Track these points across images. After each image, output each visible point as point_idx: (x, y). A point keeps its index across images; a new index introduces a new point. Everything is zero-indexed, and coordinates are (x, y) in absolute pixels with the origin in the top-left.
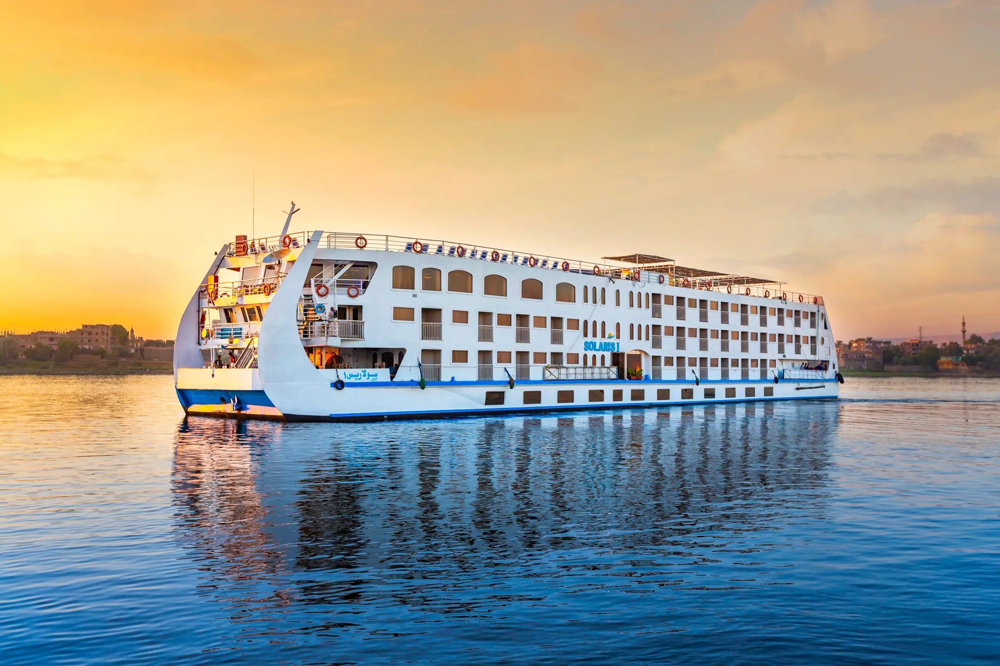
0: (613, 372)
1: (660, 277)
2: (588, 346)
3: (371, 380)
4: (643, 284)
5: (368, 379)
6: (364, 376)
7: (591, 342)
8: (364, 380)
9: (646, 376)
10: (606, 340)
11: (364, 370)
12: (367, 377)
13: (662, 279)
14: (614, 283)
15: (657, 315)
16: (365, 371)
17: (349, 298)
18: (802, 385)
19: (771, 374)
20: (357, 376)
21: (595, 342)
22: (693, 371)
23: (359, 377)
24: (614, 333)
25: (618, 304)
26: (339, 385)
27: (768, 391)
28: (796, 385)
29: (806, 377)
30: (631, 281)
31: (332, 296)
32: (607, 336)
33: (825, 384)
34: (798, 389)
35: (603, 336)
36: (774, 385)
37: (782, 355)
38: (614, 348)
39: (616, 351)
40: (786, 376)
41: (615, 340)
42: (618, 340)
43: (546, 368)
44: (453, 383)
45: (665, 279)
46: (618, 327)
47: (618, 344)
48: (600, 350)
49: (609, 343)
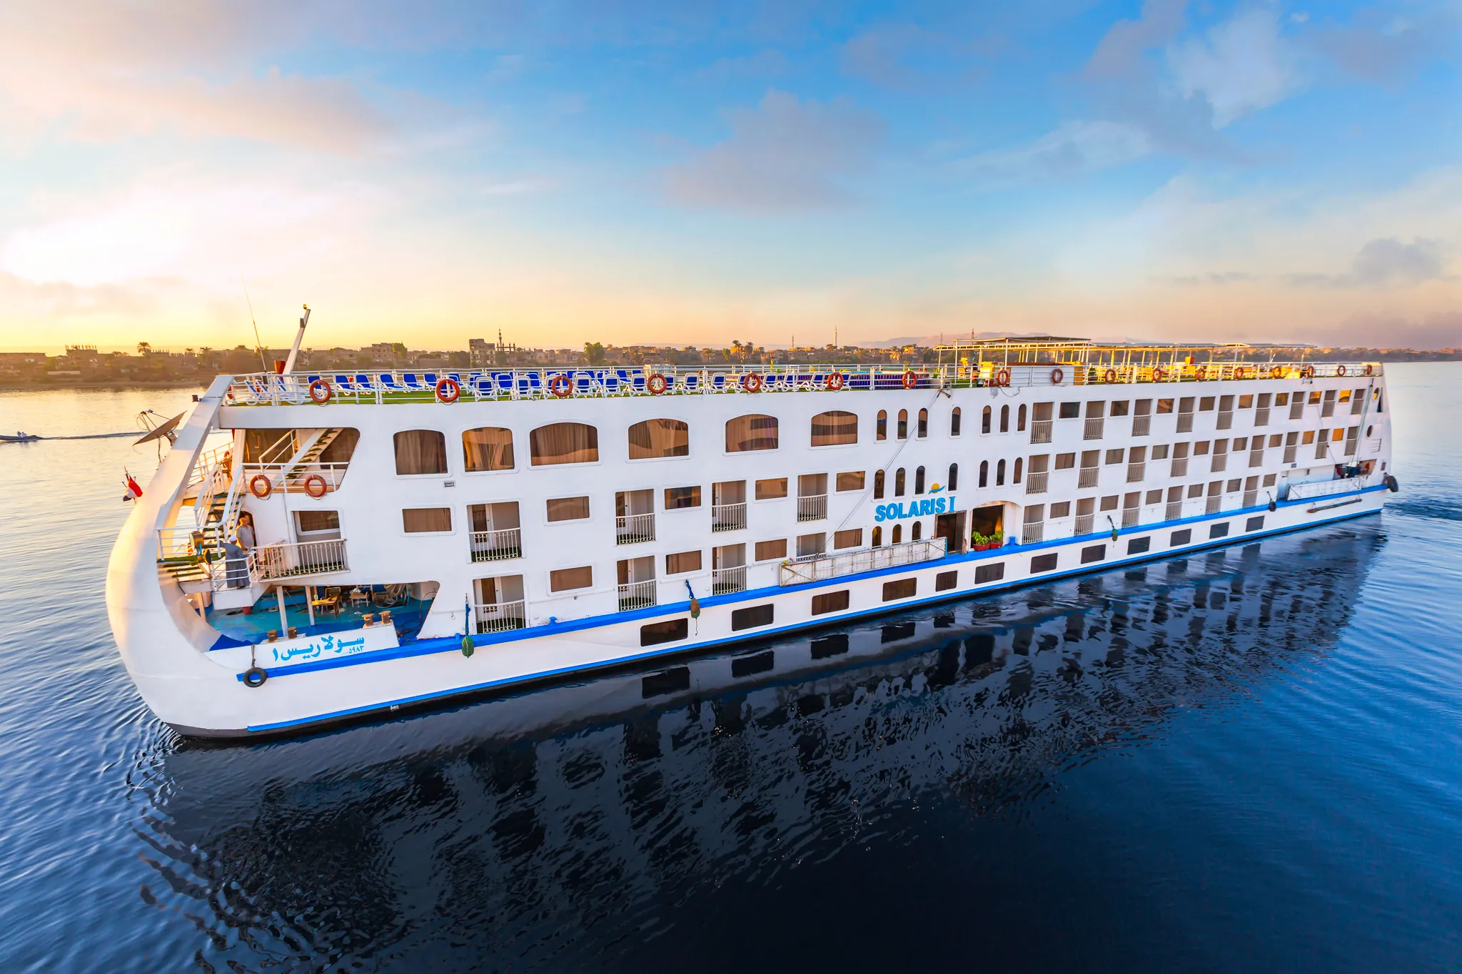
0: (938, 548)
1: (1053, 374)
2: (882, 513)
3: (346, 652)
4: (1016, 389)
5: (338, 651)
6: (328, 647)
7: (893, 505)
8: (326, 655)
9: (1012, 539)
10: (926, 496)
11: (326, 636)
12: (336, 647)
13: (1057, 376)
14: (949, 396)
15: (1043, 436)
16: (331, 638)
17: (310, 498)
18: (1319, 504)
19: (1264, 495)
20: (310, 650)
21: (901, 505)
22: (1109, 517)
23: (315, 651)
24: (945, 482)
25: (956, 429)
26: (254, 677)
27: (1255, 523)
28: (1309, 506)
29: (1328, 493)
30: (989, 389)
31: (280, 495)
32: (928, 486)
33: (1362, 496)
34: (1311, 511)
35: (919, 489)
36: (1267, 513)
37: (1290, 464)
38: (943, 507)
39: (947, 510)
40: (1292, 496)
41: (945, 494)
42: (953, 493)
43: (784, 566)
44: (554, 628)
45: (1064, 376)
46: (953, 470)
47: (952, 499)
48: (910, 515)
49: (933, 500)
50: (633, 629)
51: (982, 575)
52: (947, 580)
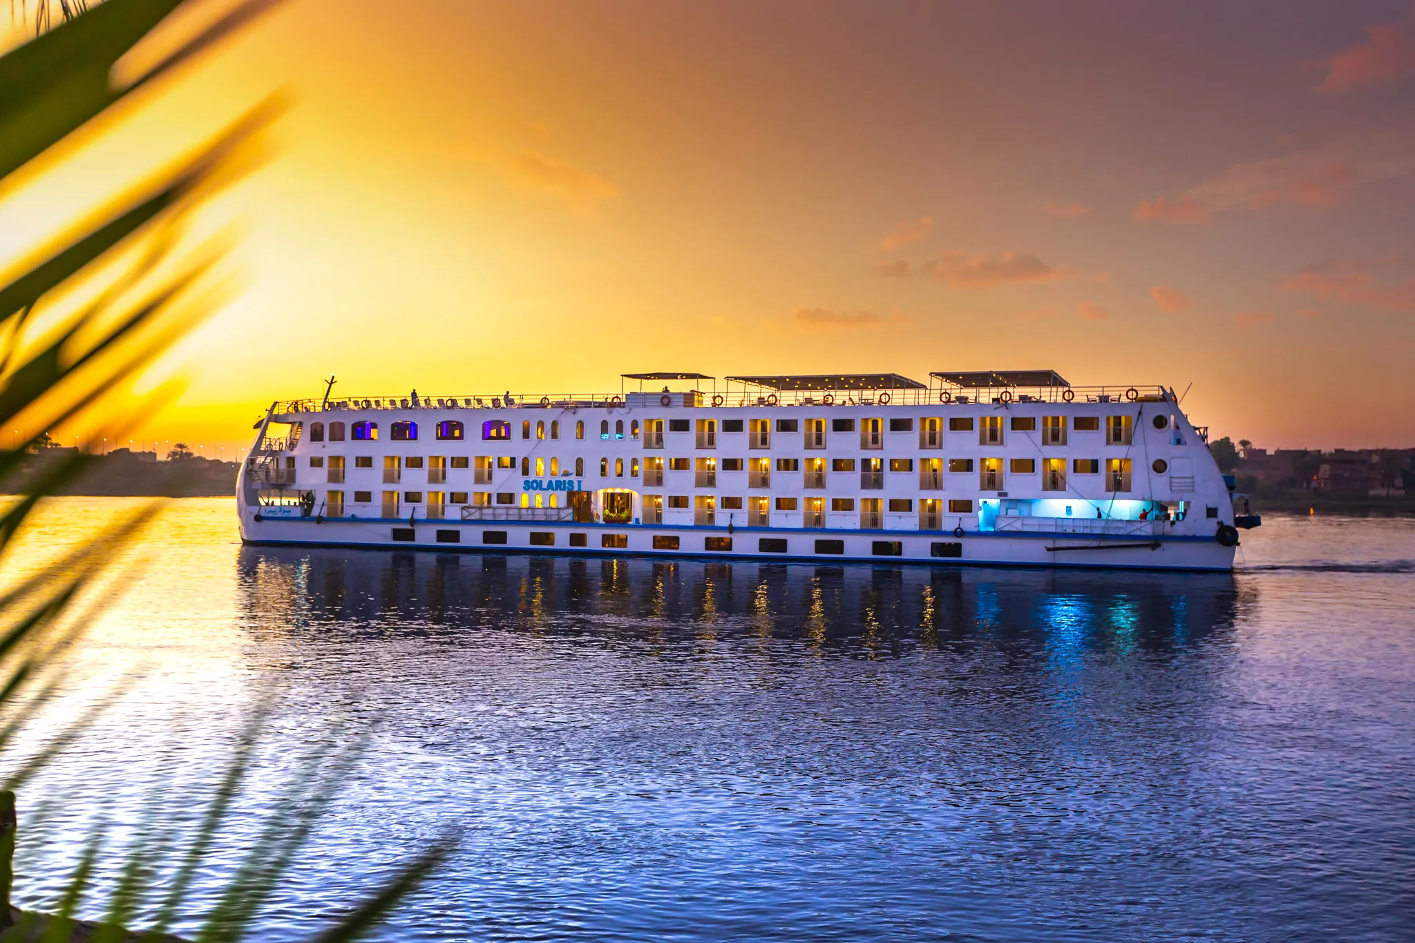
0: (568, 514)
2: (528, 485)
5: (283, 514)
7: (534, 481)
8: (279, 515)
10: (560, 478)
12: (282, 512)
13: (666, 401)
14: (574, 413)
19: (954, 522)
20: (275, 511)
21: (540, 481)
24: (573, 470)
25: (580, 435)
26: (258, 518)
28: (1045, 543)
29: (1082, 531)
30: (604, 409)
32: (560, 473)
36: (965, 541)
38: (573, 487)
39: (575, 490)
41: (574, 478)
42: (579, 478)
43: (463, 508)
44: (354, 520)
45: (672, 400)
46: (579, 462)
47: (580, 482)
48: (547, 489)
49: (565, 481)
50: (387, 529)
51: (607, 539)
52: (577, 539)
